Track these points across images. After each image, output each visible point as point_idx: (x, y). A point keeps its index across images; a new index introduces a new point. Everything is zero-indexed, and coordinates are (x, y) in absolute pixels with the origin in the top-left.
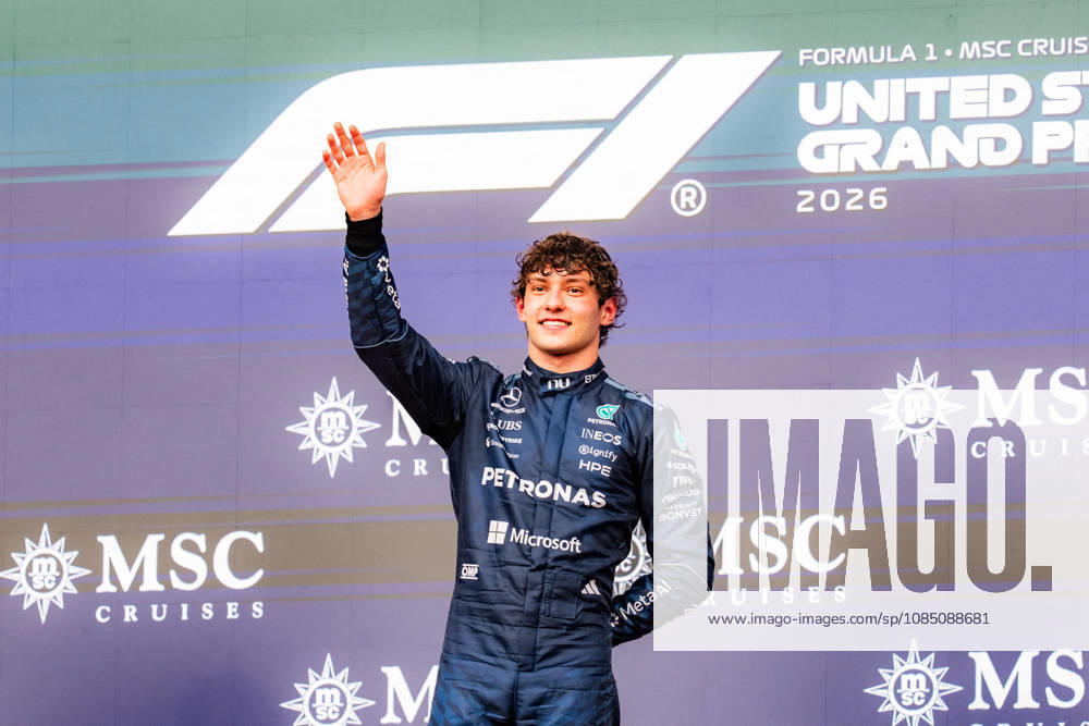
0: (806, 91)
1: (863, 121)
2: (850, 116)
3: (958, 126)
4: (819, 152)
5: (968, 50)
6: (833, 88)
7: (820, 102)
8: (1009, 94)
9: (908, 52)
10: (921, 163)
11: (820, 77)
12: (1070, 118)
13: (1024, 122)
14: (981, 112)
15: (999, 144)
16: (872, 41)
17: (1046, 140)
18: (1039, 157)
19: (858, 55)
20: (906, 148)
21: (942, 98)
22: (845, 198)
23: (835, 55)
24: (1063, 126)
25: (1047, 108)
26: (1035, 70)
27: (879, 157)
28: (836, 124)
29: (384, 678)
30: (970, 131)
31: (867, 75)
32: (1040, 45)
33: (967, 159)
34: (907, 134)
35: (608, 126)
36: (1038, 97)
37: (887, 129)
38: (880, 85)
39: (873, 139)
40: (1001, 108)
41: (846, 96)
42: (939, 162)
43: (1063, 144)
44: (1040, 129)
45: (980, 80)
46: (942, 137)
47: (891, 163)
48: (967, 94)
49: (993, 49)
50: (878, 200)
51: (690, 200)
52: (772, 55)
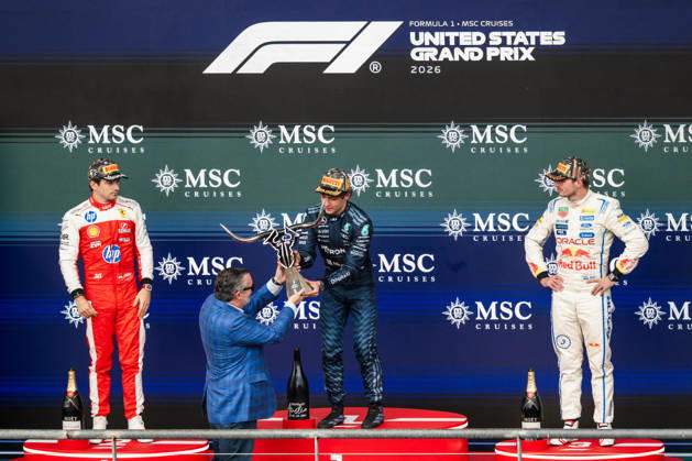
0: (412, 35)
1: (432, 45)
2: (427, 43)
3: (463, 48)
4: (417, 54)
5: (465, 24)
6: (421, 34)
7: (417, 38)
8: (479, 38)
9: (445, 23)
10: (451, 59)
11: (417, 30)
12: (499, 46)
13: (484, 47)
14: (469, 43)
15: (476, 54)
16: (433, 19)
17: (491, 53)
18: (489, 58)
19: (429, 24)
20: (446, 54)
21: (457, 39)
22: (427, 69)
23: (422, 24)
24: (496, 49)
25: (491, 43)
26: (487, 31)
27: (437, 56)
28: (423, 46)
29: (282, 217)
30: (467, 50)
31: (432, 31)
32: (488, 23)
33: (466, 58)
34: (446, 50)
35: (348, 43)
36: (488, 40)
37: (440, 48)
38: (437, 34)
39: (435, 51)
40: (476, 43)
41: (426, 37)
42: (457, 59)
43: (496, 54)
44: (489, 49)
45: (469, 33)
46: (457, 50)
47: (441, 59)
48: (465, 38)
49: (473, 24)
50: (437, 70)
51: (376, 67)
52: (400, 23)
